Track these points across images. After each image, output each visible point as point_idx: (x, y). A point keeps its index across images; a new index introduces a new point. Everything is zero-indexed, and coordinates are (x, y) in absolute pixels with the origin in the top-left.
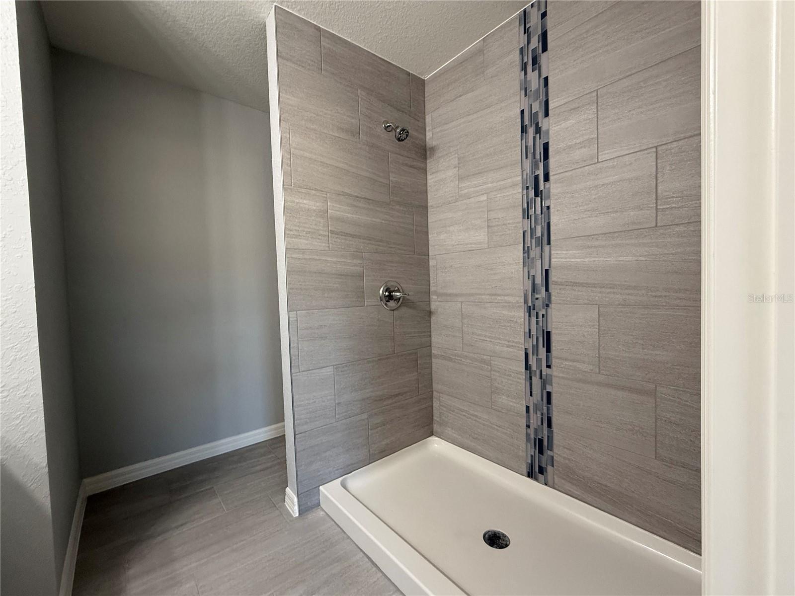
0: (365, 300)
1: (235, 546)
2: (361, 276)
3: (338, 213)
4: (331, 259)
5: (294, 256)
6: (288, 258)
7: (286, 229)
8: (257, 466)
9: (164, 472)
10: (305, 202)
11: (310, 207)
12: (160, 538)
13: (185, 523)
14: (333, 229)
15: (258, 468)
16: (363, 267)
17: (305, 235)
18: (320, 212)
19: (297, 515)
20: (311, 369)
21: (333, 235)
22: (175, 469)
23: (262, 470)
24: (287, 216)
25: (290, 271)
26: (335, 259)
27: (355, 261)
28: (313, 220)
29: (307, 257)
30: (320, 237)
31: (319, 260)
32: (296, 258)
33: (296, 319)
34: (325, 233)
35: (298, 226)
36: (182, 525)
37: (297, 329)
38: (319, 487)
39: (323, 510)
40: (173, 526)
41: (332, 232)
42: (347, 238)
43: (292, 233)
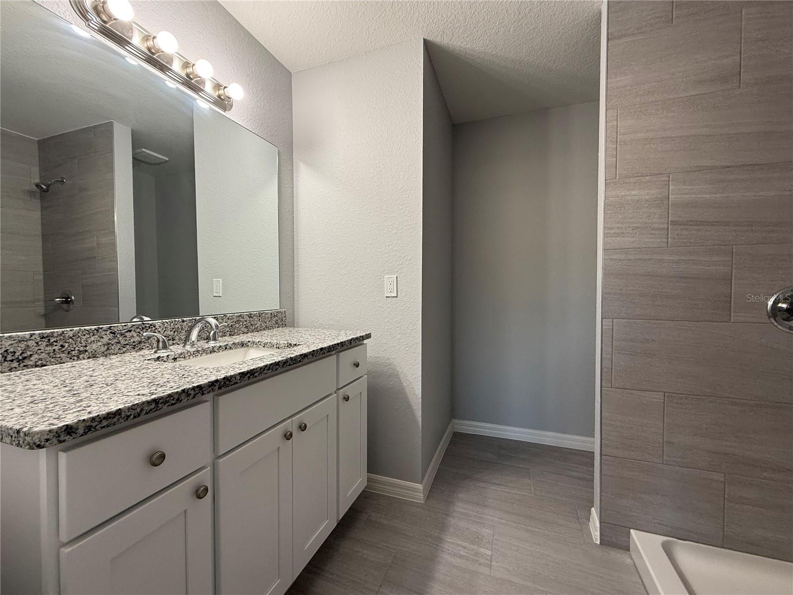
0: (732, 314)
1: (530, 528)
2: (727, 280)
3: (687, 196)
4: (670, 258)
5: (614, 257)
6: (605, 259)
7: (604, 227)
8: (574, 471)
9: (500, 438)
10: (633, 192)
11: (641, 197)
12: (482, 485)
13: (501, 485)
14: (676, 219)
15: (574, 474)
16: (732, 267)
17: (631, 232)
18: (655, 201)
19: (598, 542)
20: (628, 387)
21: (676, 227)
22: (508, 439)
23: (578, 479)
24: (608, 213)
25: (606, 275)
26: (676, 258)
27: (714, 259)
28: (644, 212)
29: (631, 257)
30: (653, 232)
31: (649, 260)
32: (616, 259)
33: (611, 327)
34: (661, 226)
35: (623, 223)
36: (498, 484)
37: (612, 339)
38: (630, 528)
39: (632, 559)
40: (494, 481)
41: (674, 223)
42: (701, 227)
43: (612, 231)
